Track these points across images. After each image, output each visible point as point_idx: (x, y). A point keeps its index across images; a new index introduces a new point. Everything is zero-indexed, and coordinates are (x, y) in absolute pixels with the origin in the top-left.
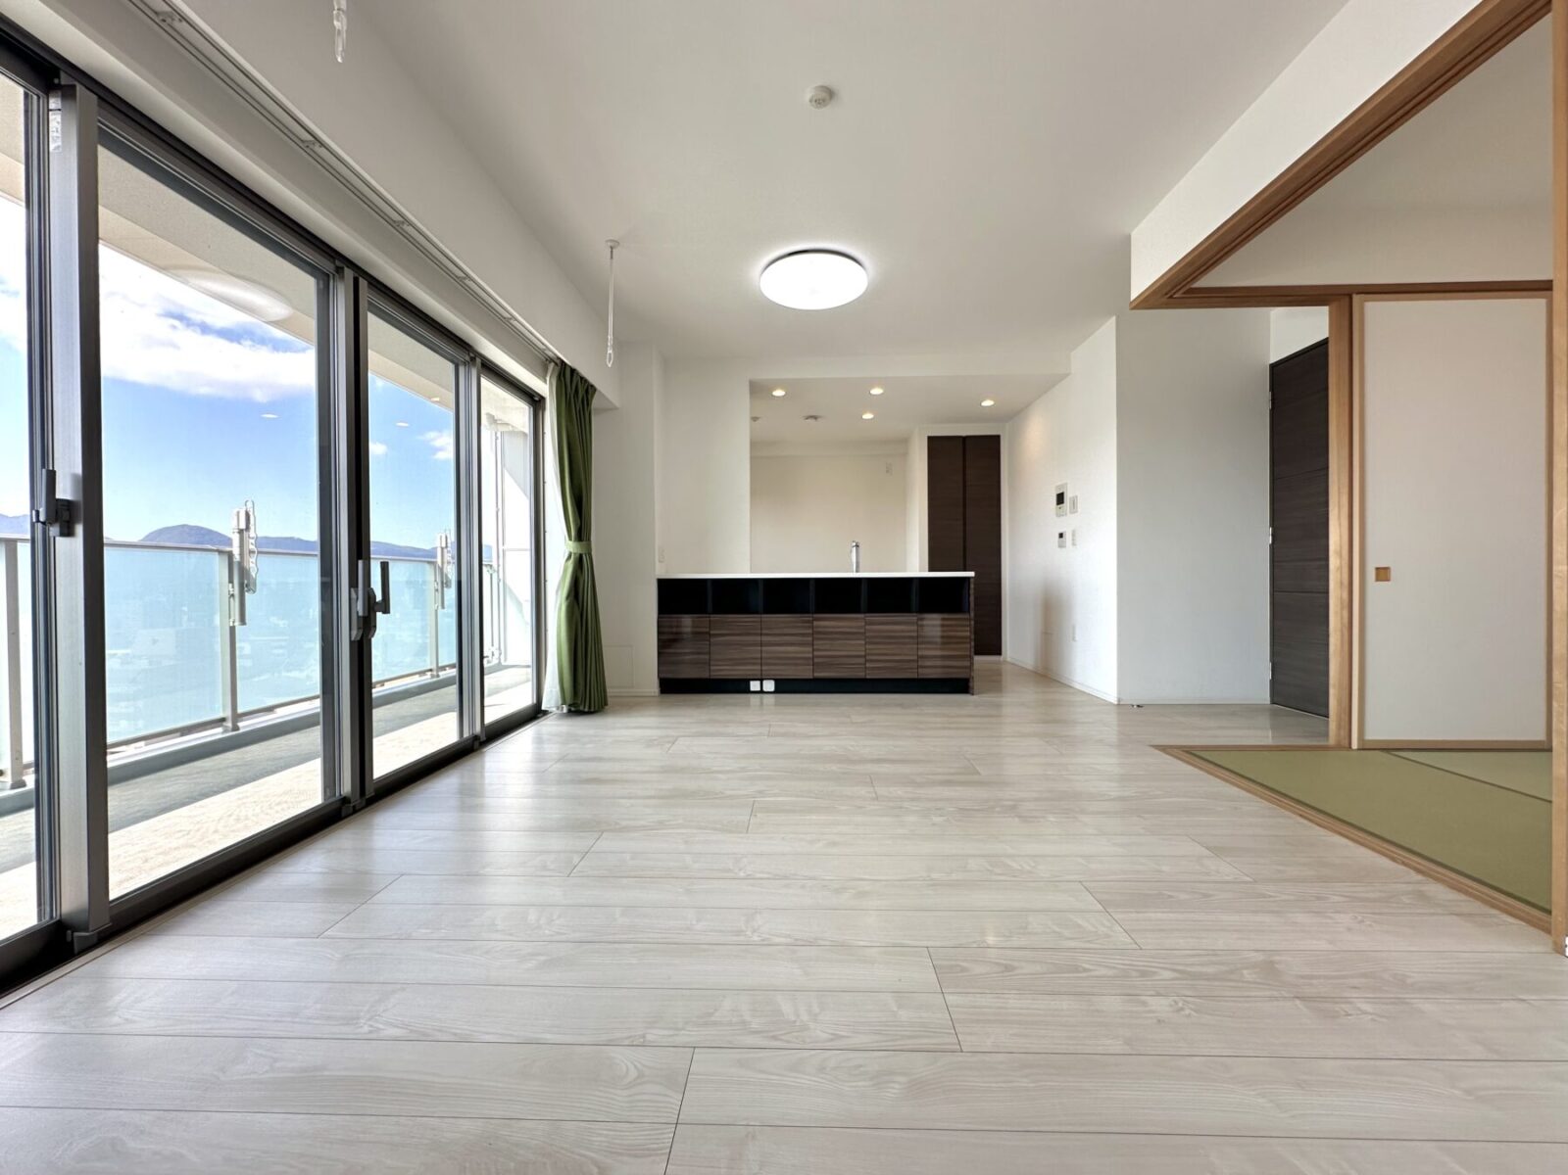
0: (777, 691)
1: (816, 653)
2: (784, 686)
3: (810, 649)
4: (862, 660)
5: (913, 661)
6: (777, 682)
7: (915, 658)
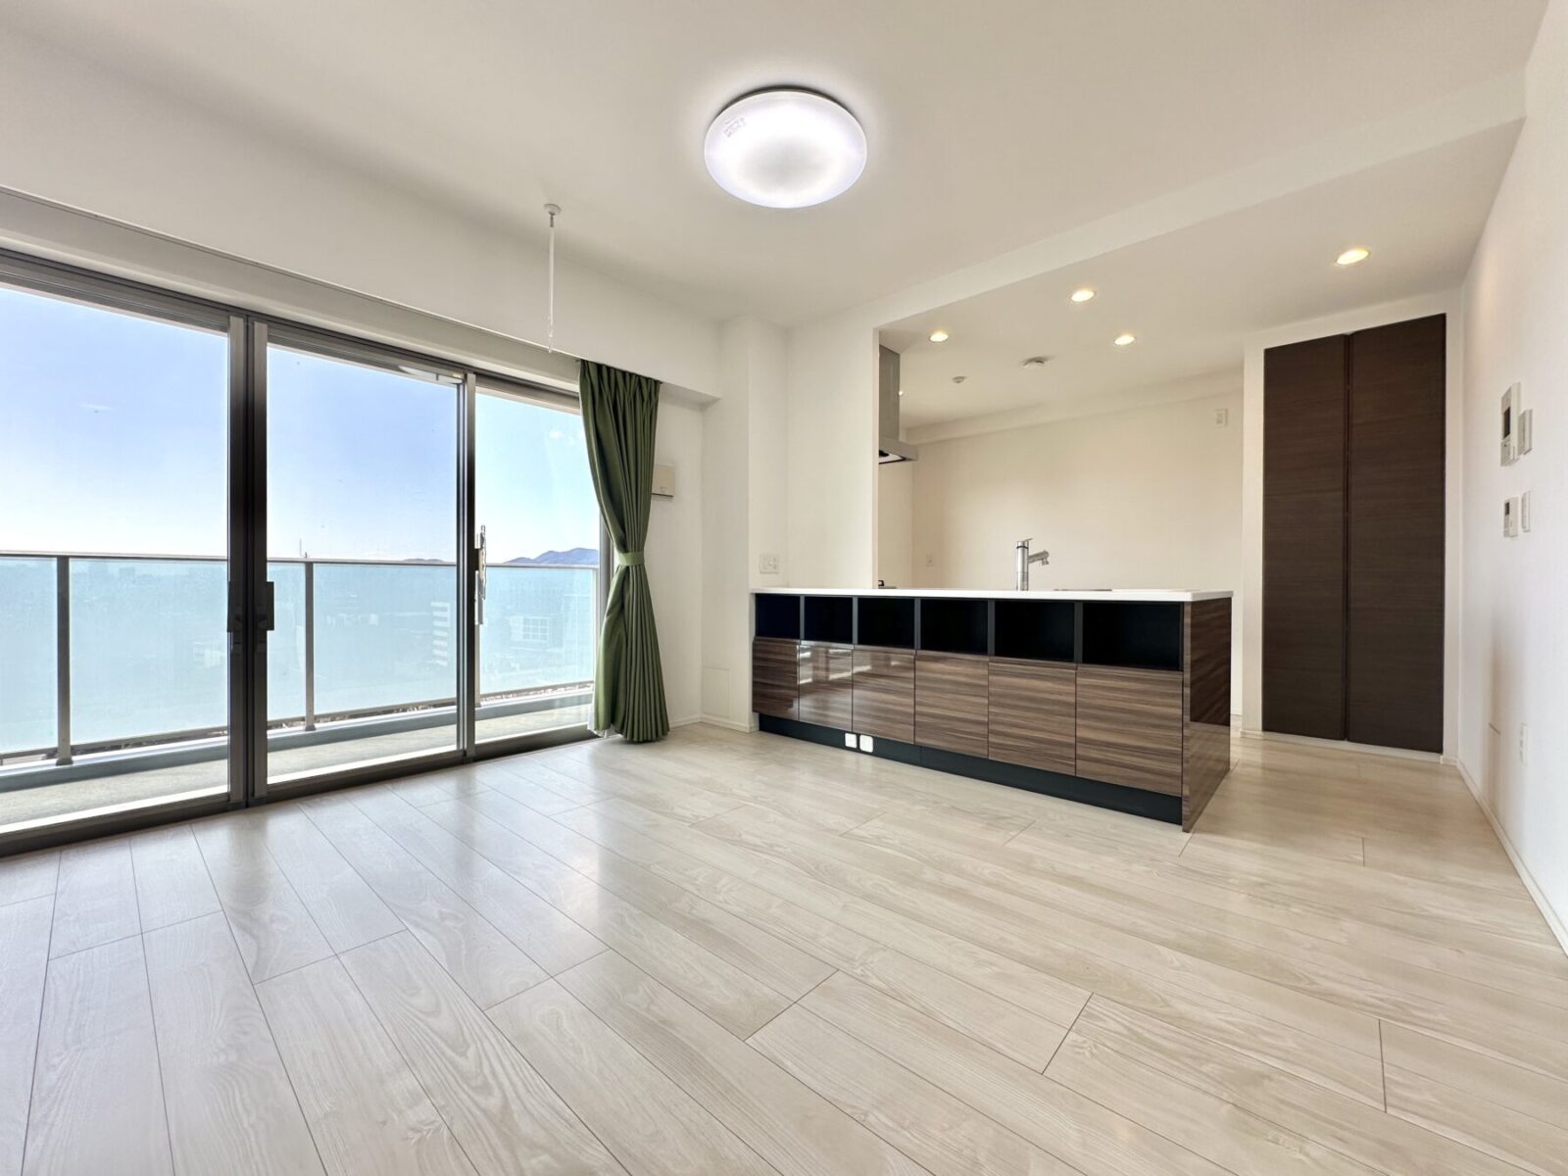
0: (877, 753)
1: (918, 708)
2: (886, 749)
3: (911, 701)
4: (982, 730)
5: (1068, 745)
6: (877, 741)
7: (1072, 740)
